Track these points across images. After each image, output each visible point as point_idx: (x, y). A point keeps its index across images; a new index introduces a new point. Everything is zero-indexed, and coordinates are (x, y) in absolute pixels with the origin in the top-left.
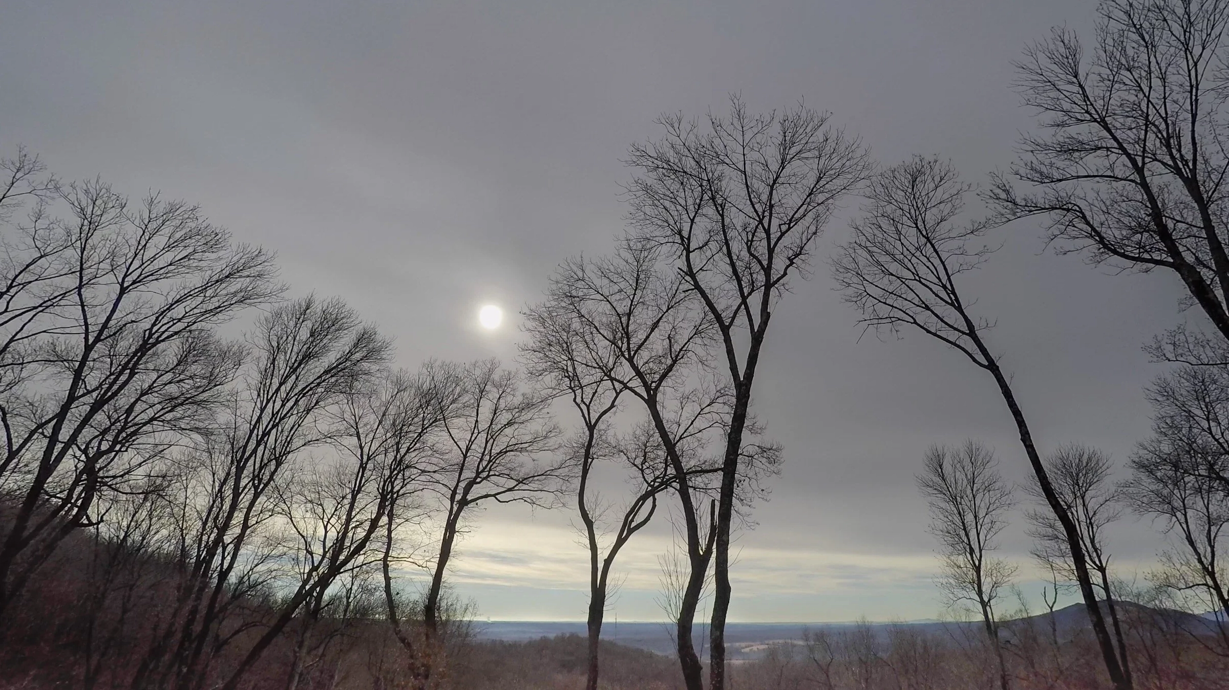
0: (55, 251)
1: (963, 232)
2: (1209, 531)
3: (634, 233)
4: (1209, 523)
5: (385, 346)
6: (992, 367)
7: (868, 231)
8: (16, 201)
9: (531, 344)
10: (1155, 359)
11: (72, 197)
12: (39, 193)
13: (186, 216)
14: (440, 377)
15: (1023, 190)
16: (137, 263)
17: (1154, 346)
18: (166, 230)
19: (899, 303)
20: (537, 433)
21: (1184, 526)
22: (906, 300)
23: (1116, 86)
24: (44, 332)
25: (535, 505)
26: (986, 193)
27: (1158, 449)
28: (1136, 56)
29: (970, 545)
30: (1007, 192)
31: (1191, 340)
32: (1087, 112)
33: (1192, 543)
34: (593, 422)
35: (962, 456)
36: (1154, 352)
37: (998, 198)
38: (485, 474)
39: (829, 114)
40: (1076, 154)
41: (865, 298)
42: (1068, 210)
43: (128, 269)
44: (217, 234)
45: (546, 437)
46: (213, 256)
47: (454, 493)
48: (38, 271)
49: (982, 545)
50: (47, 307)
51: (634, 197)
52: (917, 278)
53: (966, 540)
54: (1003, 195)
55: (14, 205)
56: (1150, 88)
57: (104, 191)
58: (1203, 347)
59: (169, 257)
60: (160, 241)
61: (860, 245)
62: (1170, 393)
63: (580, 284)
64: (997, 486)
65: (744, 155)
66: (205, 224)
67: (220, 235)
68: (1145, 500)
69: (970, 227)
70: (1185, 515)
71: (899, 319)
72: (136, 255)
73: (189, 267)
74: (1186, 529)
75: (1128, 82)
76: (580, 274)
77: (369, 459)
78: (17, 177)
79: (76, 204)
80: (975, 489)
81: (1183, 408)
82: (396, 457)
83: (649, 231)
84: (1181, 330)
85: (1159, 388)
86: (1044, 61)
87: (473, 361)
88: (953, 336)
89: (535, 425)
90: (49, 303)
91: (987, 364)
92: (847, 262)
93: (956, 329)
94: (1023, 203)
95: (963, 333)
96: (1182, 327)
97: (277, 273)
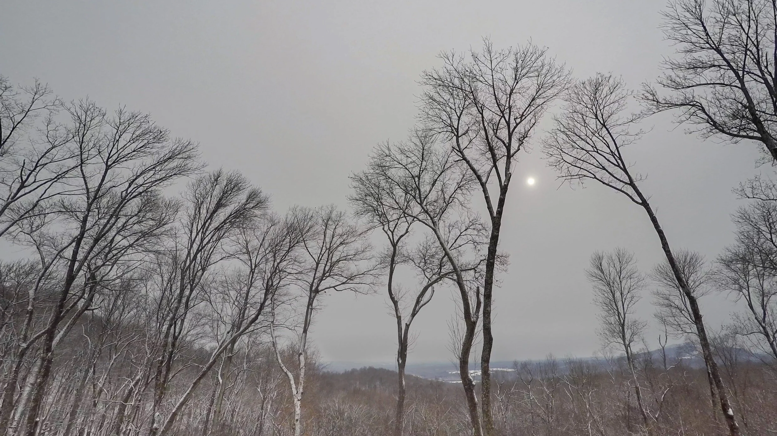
0: (60, 144)
1: (626, 121)
2: (763, 300)
3: (421, 126)
4: (763, 296)
5: (266, 199)
6: (645, 204)
7: (564, 122)
8: (36, 113)
9: (355, 196)
10: (740, 197)
11: (73, 110)
12: (49, 107)
13: (142, 121)
14: (300, 216)
15: (664, 94)
16: (114, 151)
17: (740, 189)
18: (131, 130)
19: (585, 166)
20: (357, 249)
21: (748, 297)
22: (590, 164)
23: (726, 26)
24: (59, 194)
25: (357, 292)
26: (640, 96)
27: (738, 251)
28: (739, 6)
29: (618, 310)
30: (653, 95)
31: (763, 185)
32: (708, 43)
33: (751, 307)
34: (395, 241)
35: (613, 258)
36: (739, 193)
37: (648, 99)
38: (327, 274)
39: (546, 48)
40: (699, 70)
41: (562, 164)
42: (693, 105)
43: (110, 154)
44: (161, 132)
45: (363, 251)
46: (160, 145)
47: (312, 286)
48: (51, 157)
49: (625, 311)
50: (59, 179)
51: (425, 103)
52: (596, 150)
53: (616, 308)
54: (651, 97)
55: (36, 116)
56: (749, 26)
57: (91, 106)
58: (771, 189)
59: (133, 146)
60: (127, 136)
61: (560, 131)
62: (748, 217)
63: (388, 159)
64: (636, 275)
65: (492, 75)
66: (153, 126)
67: (163, 133)
68: (723, 282)
69: (630, 117)
70: (748, 291)
71: (585, 176)
72: (114, 146)
73: (144, 152)
74: (748, 299)
75: (733, 23)
76: (387, 152)
77: (256, 266)
78: (35, 98)
79: (75, 114)
80: (621, 277)
81: (755, 227)
82: (274, 265)
83: (430, 125)
84: (757, 179)
85: (740, 214)
86: (680, 10)
87: (320, 206)
88: (619, 185)
89: (357, 245)
90: (60, 176)
91: (641, 202)
92: (551, 141)
93: (621, 181)
94: (663, 102)
95: (626, 183)
96: (758, 177)
97: (200, 156)
